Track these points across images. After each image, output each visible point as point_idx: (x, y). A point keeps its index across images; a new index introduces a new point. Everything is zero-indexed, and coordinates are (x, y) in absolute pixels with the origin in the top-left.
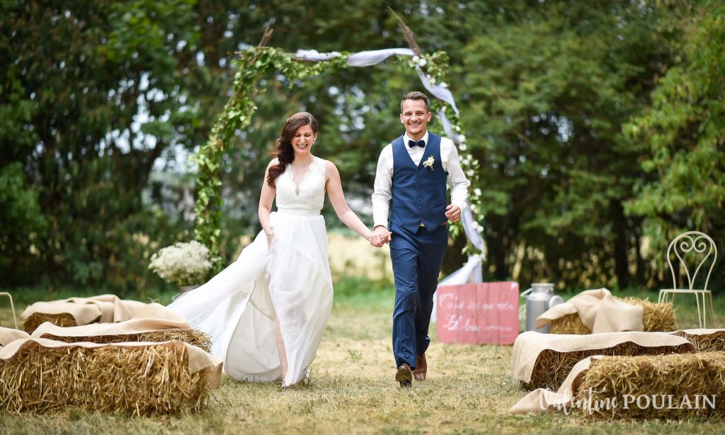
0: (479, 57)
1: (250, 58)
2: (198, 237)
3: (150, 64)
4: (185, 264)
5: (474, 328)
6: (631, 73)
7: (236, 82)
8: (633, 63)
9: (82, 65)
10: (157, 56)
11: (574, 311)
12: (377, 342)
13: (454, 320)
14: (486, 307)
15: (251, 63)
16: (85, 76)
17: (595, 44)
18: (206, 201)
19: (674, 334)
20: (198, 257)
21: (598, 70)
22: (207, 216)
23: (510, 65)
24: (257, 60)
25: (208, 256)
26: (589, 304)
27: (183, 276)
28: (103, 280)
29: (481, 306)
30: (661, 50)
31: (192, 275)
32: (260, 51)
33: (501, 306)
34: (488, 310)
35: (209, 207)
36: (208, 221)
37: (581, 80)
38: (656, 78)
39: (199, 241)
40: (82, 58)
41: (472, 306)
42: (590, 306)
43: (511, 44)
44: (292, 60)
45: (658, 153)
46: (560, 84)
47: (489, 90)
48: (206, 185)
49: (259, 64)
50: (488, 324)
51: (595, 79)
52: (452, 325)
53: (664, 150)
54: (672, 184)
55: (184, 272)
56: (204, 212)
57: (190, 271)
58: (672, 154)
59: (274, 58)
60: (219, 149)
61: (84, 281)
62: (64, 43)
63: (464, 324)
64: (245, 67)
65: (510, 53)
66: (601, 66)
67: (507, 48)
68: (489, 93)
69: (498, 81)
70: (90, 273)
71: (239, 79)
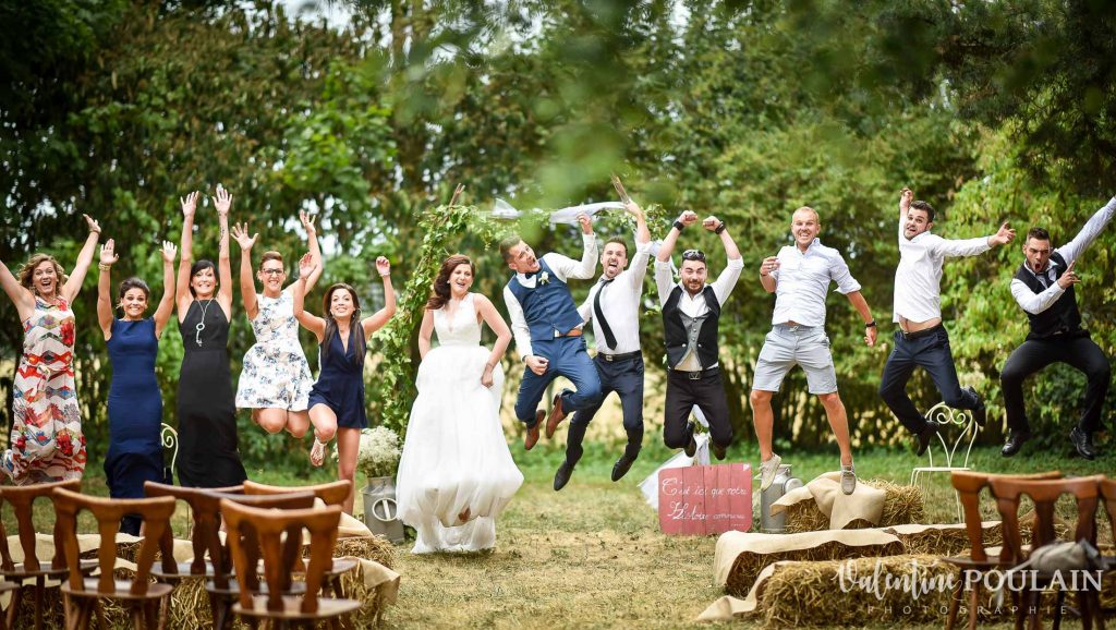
0: (734, 169)
1: (440, 218)
2: (387, 421)
3: (337, 189)
4: (372, 453)
5: (701, 517)
6: (922, 182)
7: (425, 247)
8: (928, 170)
9: (253, 193)
10: (345, 180)
11: (811, 497)
12: (592, 534)
13: (679, 507)
14: (714, 492)
15: (441, 225)
16: (258, 206)
17: (880, 149)
18: (394, 380)
19: (885, 531)
20: (386, 445)
21: (883, 181)
22: (395, 397)
23: (774, 178)
24: (447, 220)
25: (397, 443)
26: (826, 488)
27: (370, 467)
28: (283, 454)
29: (709, 492)
30: (960, 154)
31: (379, 465)
32: (450, 210)
33: (732, 491)
34: (717, 496)
35: (397, 387)
36: (396, 403)
37: (861, 194)
38: (950, 193)
39: (387, 426)
40: (255, 185)
41: (699, 492)
42: (828, 492)
43: (775, 151)
44: (487, 219)
45: (954, 285)
46: (835, 202)
47: (747, 211)
48: (394, 362)
49: (449, 224)
50: (718, 512)
51: (878, 193)
52: (677, 513)
53: (962, 281)
54: (970, 323)
55: (372, 462)
56: (392, 393)
57: (377, 460)
58: (971, 286)
59: (466, 217)
60: (408, 322)
61: (261, 455)
62: (232, 168)
63: (691, 512)
64: (435, 229)
65: (773, 162)
66: (887, 175)
67: (771, 157)
68: (746, 215)
69: (758, 198)
70: (269, 446)
71: (427, 243)
